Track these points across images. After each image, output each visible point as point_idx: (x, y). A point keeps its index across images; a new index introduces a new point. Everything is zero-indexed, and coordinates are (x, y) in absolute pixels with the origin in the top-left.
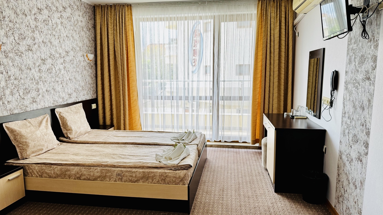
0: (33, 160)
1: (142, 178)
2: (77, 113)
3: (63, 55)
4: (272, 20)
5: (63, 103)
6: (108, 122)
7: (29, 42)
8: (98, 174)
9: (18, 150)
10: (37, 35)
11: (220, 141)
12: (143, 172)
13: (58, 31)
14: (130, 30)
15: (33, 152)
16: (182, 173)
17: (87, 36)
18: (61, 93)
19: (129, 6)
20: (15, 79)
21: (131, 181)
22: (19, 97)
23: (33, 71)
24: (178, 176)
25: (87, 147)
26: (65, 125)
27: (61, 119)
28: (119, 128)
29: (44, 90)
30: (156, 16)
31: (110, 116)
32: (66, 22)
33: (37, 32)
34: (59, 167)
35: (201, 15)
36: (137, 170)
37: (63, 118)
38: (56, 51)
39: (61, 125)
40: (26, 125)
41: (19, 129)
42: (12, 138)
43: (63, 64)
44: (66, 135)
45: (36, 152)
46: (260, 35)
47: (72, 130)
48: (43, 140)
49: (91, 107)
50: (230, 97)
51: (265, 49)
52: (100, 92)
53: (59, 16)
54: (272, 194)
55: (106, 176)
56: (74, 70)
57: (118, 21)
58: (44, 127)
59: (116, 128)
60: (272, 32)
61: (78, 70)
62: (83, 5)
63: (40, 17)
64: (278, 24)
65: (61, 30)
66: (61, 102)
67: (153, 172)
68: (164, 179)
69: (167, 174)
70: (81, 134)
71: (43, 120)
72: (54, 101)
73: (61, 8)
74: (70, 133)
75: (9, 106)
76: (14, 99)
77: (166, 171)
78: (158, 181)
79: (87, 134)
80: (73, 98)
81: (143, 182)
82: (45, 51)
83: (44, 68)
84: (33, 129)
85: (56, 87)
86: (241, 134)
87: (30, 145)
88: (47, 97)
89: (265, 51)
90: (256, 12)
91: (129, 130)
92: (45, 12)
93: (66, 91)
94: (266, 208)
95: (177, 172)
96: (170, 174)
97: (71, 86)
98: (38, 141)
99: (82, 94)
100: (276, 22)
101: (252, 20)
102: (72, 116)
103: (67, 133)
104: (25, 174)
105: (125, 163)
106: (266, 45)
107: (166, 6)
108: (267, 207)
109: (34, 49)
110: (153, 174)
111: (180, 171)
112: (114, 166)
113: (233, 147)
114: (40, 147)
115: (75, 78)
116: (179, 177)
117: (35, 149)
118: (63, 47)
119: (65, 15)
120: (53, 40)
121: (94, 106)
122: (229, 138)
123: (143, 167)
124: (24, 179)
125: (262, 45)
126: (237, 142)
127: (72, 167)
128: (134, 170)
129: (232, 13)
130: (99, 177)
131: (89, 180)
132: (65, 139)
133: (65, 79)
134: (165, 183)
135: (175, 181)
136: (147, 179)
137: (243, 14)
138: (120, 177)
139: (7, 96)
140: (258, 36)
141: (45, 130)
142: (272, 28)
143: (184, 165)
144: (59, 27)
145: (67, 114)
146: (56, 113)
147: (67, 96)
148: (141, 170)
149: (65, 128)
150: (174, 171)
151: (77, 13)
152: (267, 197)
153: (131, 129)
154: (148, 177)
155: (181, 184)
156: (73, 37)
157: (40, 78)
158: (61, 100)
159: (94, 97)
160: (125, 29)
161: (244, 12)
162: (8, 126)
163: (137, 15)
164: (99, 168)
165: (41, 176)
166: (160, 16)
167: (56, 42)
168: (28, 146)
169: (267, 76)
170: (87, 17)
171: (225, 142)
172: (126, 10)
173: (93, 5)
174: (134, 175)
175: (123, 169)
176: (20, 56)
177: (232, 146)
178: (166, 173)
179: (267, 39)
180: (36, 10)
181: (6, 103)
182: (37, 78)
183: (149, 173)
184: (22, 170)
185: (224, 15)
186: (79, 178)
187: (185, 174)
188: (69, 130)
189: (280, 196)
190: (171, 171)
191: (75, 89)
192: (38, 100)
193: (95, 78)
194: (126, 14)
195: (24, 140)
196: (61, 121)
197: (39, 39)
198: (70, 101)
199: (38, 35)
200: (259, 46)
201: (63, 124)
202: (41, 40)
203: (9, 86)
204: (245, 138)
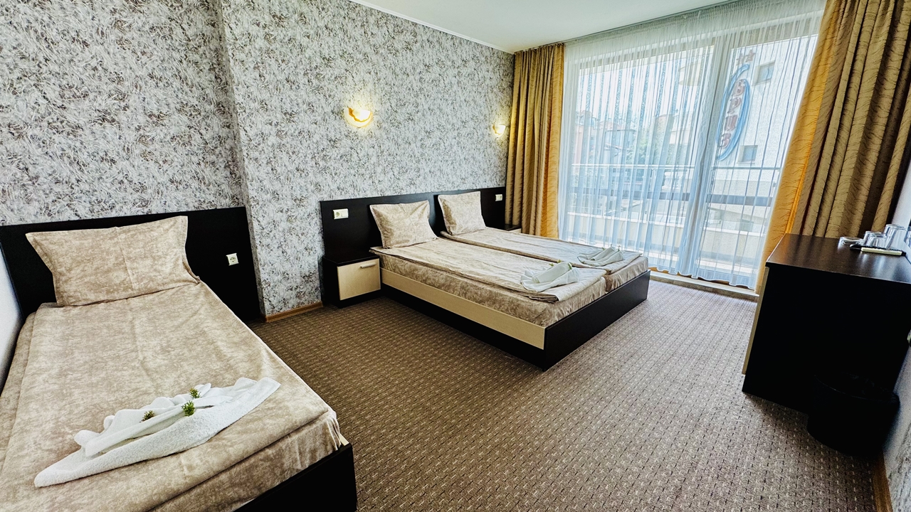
0: (394, 251)
1: (489, 299)
2: (468, 203)
3: (457, 126)
4: (868, 22)
5: (452, 189)
6: (516, 222)
7: (410, 108)
8: (442, 281)
9: (383, 237)
10: (421, 100)
11: (690, 277)
12: (490, 291)
13: (453, 94)
14: (558, 84)
15: (398, 243)
16: (541, 306)
17: (498, 99)
18: (450, 176)
19: (561, 46)
20: (390, 155)
21: (475, 300)
22: (393, 177)
23: (413, 145)
24: (533, 310)
25: (461, 247)
26: (449, 216)
27: (444, 208)
28: (527, 232)
29: (426, 171)
30: (600, 57)
31: (519, 214)
32: (465, 81)
33: (421, 96)
34: (409, 263)
35: (684, 40)
36: (485, 286)
37: (446, 207)
38: (447, 121)
39: (444, 216)
40: (397, 210)
41: (386, 214)
42: (378, 223)
43: (457, 138)
44: (448, 230)
45: (401, 243)
46: (822, 63)
47: (456, 224)
48: (411, 230)
49: (495, 197)
50: (725, 197)
51: (831, 93)
52: (509, 179)
53: (456, 73)
54: (733, 393)
55: (450, 285)
56: (473, 147)
57: (542, 73)
58: (416, 216)
59: (524, 231)
60: (862, 51)
61: (479, 146)
62: (495, 55)
63: (427, 77)
64: (886, 28)
65: (457, 92)
66: (449, 187)
67: (502, 295)
68: (514, 309)
69: (519, 302)
70: (467, 231)
71: (419, 206)
72: (440, 185)
73: (460, 62)
74: (453, 227)
75: (379, 187)
76: (386, 179)
77: (520, 298)
78: (507, 310)
79: (477, 232)
80: (468, 185)
81: (489, 305)
82: (431, 120)
83: (428, 142)
84: (402, 215)
85: (444, 168)
86: (737, 269)
87: (395, 233)
88: (429, 178)
89: (830, 99)
90: (821, 12)
91: (541, 235)
92: (436, 69)
93: (458, 174)
94: (696, 412)
95: (535, 302)
96: (523, 304)
97: (466, 168)
98: (405, 230)
99: (481, 179)
100: (880, 27)
101: (808, 32)
102: (459, 207)
103: (449, 227)
104: (382, 265)
105: (478, 274)
106: (837, 84)
107: (619, 35)
108: (700, 411)
109: (416, 118)
110: (501, 298)
111: (539, 302)
112: (462, 276)
113: (715, 291)
114: (407, 238)
115: (474, 158)
116: (536, 311)
117: (400, 239)
118: (459, 116)
119: (464, 71)
120: (443, 107)
121: (499, 197)
122: (709, 273)
123: (493, 285)
124: (381, 270)
125: (823, 86)
126: (727, 284)
127: (421, 266)
128: (481, 286)
129: (757, 25)
130: (443, 285)
131: (434, 286)
132: (446, 234)
133: (458, 158)
134: (515, 315)
135: (529, 316)
136: (494, 303)
137: (784, 23)
138: (465, 291)
139: (378, 175)
140: (818, 66)
141: (417, 219)
142: (862, 43)
143: (547, 295)
144: (455, 87)
145: (453, 203)
146: (439, 200)
147: (459, 180)
148: (489, 288)
149: (448, 221)
150: (531, 301)
151: (484, 67)
152: (717, 393)
153: (544, 234)
154: (495, 300)
155: (537, 323)
156: (475, 102)
157: (422, 155)
158: (450, 185)
159: (502, 185)
160: (551, 84)
161: (789, 18)
162: (375, 208)
163: (571, 60)
164: (445, 273)
165: (394, 271)
166: (608, 55)
167: (448, 110)
168: (392, 234)
169: (825, 154)
170: (501, 72)
171: (699, 279)
172: (556, 53)
173: (513, 54)
174: (479, 293)
175: (469, 281)
176: (398, 127)
177: (714, 289)
178: (518, 300)
179: (842, 70)
180: (422, 67)
181: (377, 182)
182: (418, 155)
183: (497, 294)
184: (378, 259)
185: (735, 34)
186: (425, 281)
187: (545, 310)
188: (453, 223)
189: (748, 401)
190: (527, 300)
191: (473, 172)
192: (417, 182)
193: (505, 159)
194: (556, 59)
195: (389, 227)
196: (445, 211)
197: (424, 104)
198: (463, 188)
199: (423, 99)
200: (815, 89)
201: (447, 215)
202: (426, 107)
203: (380, 162)
204: (747, 279)
